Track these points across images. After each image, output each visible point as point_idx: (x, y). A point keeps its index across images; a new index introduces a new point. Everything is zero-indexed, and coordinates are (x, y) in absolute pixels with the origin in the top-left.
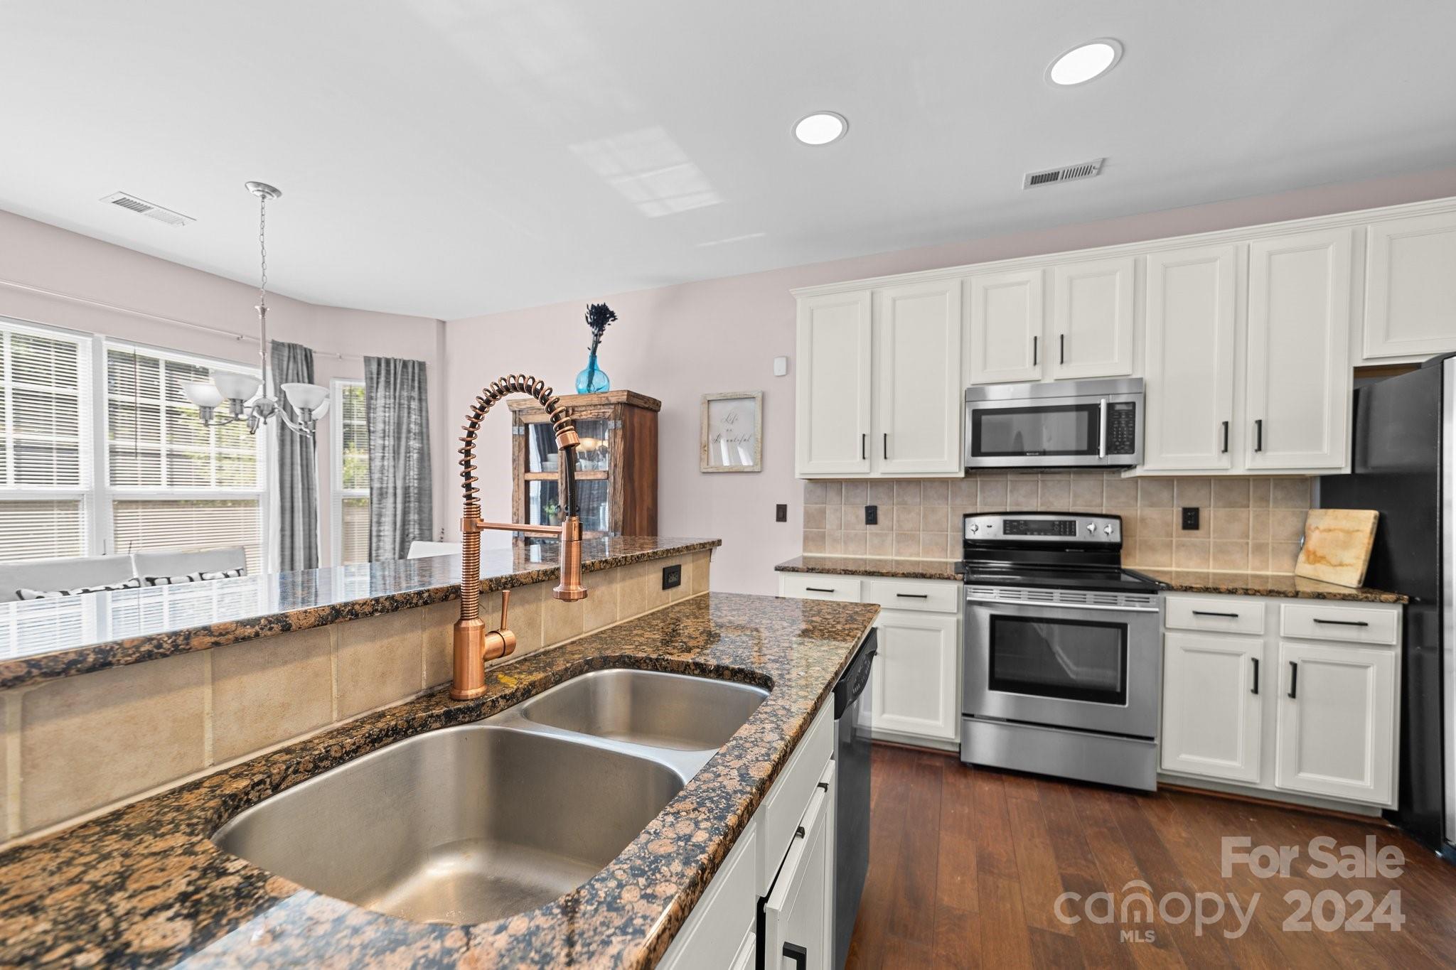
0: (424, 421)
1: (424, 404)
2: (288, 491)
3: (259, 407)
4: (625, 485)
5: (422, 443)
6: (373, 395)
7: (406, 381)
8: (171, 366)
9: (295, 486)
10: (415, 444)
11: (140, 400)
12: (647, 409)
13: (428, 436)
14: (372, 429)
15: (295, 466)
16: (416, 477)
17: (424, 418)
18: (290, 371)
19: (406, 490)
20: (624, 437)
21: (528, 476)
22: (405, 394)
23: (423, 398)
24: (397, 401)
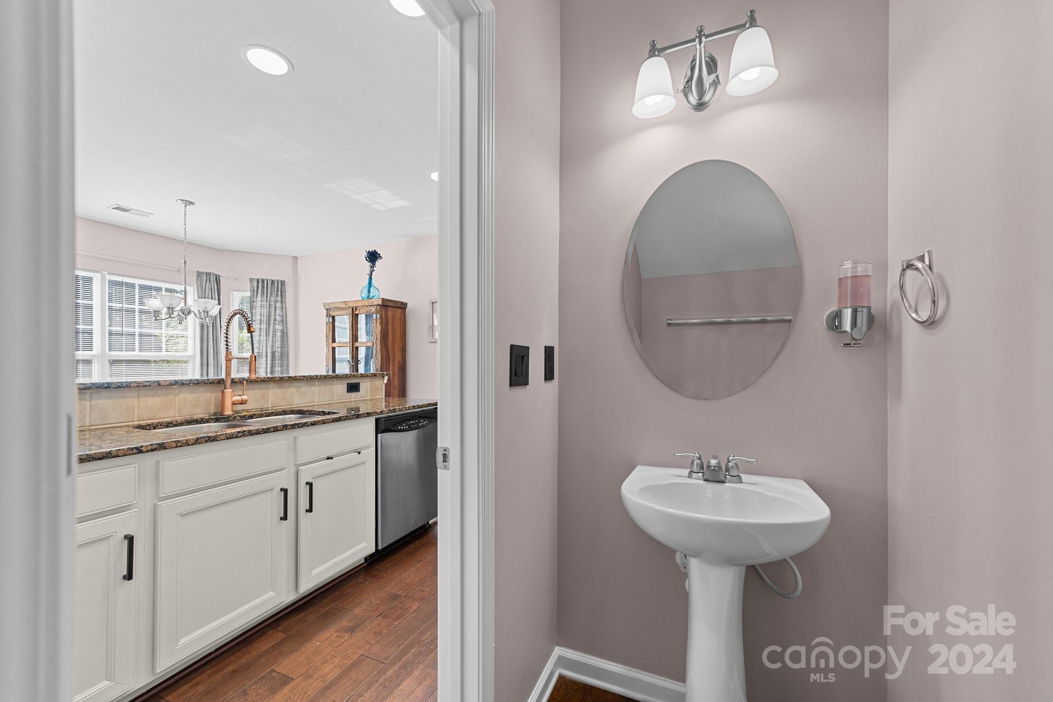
0: (284, 314)
1: (284, 304)
2: (205, 354)
3: (182, 310)
4: (381, 349)
5: (283, 327)
6: (255, 299)
7: (273, 292)
8: (142, 287)
9: (209, 351)
10: (279, 327)
11: (125, 306)
12: (398, 307)
13: (286, 323)
14: (254, 319)
15: (209, 340)
16: (279, 346)
17: (284, 312)
18: (207, 287)
19: (273, 353)
20: (381, 323)
21: (334, 345)
22: (273, 299)
23: (284, 301)
24: (268, 302)
